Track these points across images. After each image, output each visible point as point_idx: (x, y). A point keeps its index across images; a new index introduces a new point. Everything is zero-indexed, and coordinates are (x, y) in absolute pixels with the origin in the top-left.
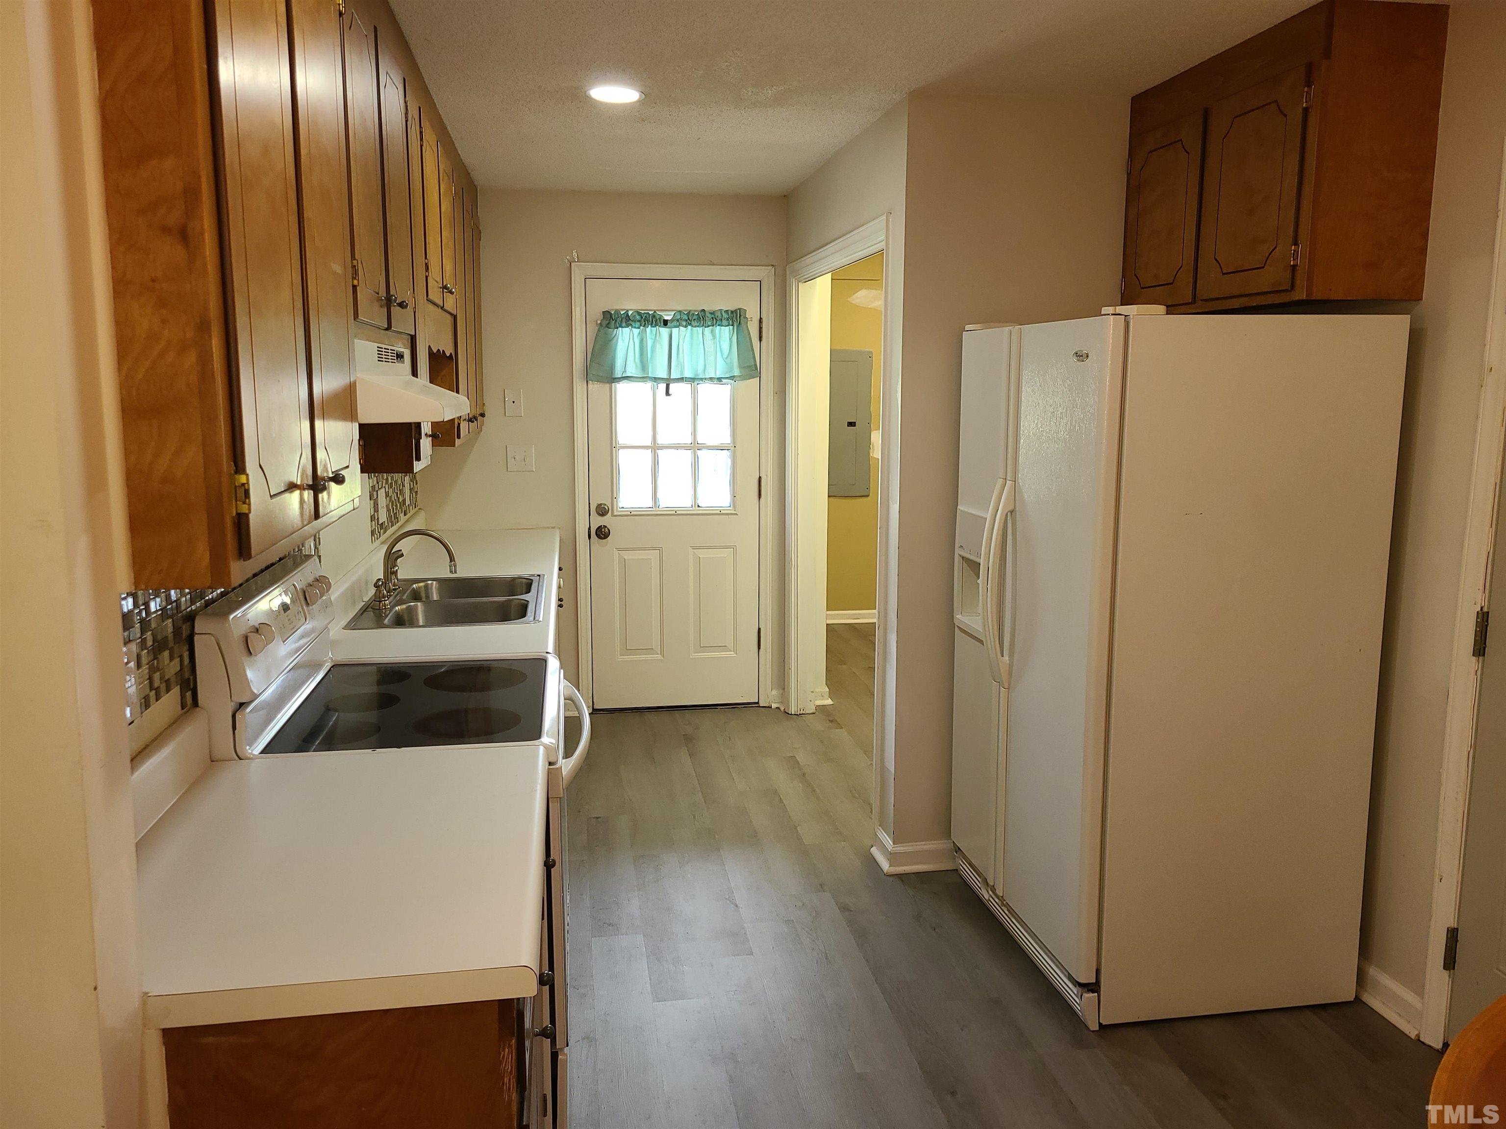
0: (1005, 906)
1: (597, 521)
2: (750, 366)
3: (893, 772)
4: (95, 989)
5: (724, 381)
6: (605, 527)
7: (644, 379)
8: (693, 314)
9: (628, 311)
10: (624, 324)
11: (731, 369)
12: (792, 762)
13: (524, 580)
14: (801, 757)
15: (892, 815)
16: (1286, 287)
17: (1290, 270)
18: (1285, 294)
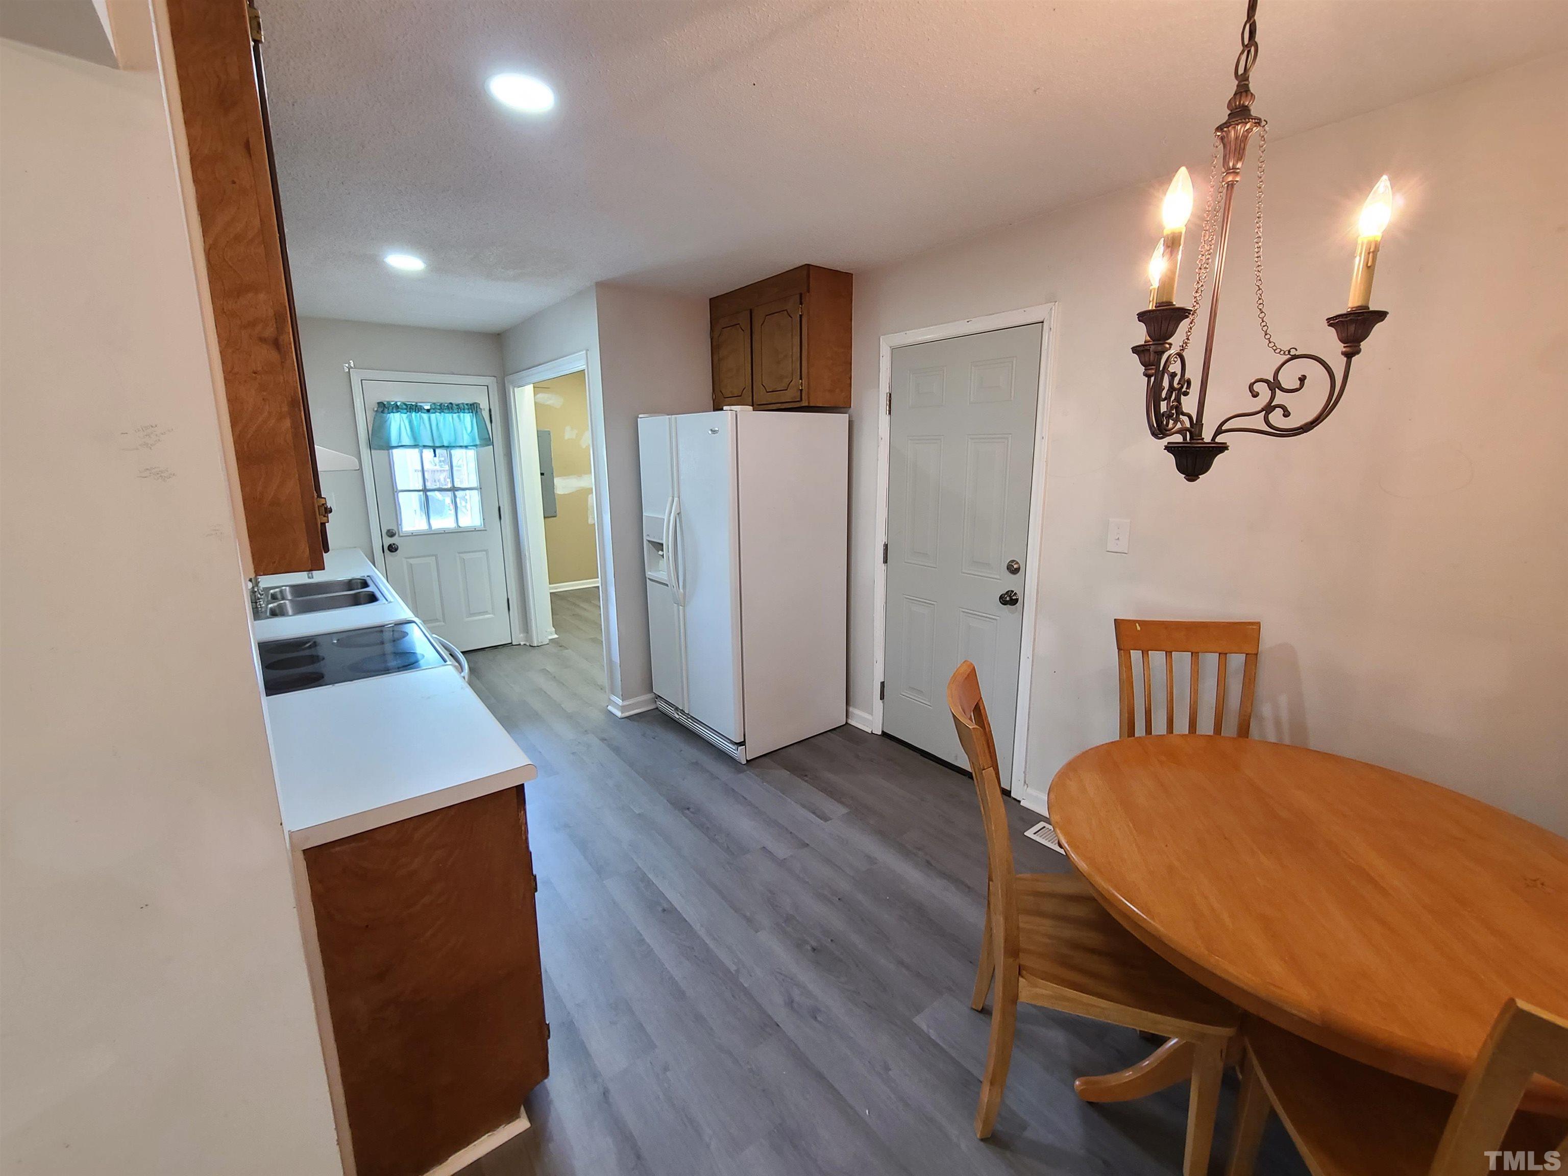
0: (689, 718)
1: (388, 541)
2: (486, 439)
3: (619, 662)
4: (281, 824)
5: (469, 447)
6: (394, 544)
7: (415, 446)
8: (444, 406)
9: (396, 402)
10: (394, 411)
11: (474, 440)
12: (545, 671)
13: (359, 581)
14: (549, 668)
15: (620, 684)
16: (798, 399)
17: (799, 392)
18: (798, 403)
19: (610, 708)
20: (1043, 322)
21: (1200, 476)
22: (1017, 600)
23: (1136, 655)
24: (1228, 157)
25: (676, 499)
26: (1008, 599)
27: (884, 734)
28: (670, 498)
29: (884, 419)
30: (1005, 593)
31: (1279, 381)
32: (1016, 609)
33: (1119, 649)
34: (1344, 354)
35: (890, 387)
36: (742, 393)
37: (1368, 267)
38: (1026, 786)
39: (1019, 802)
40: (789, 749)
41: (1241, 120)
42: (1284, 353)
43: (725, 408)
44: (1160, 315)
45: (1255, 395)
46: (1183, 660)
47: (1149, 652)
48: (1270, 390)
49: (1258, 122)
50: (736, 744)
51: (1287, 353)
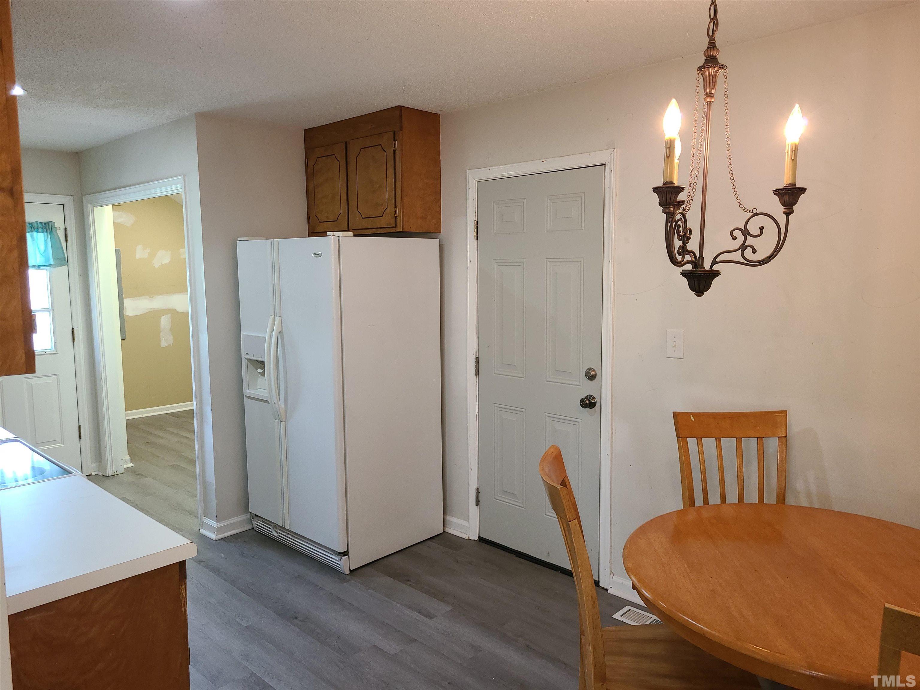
0: (290, 534)
2: (61, 258)
3: (214, 483)
5: (43, 267)
11: (48, 260)
15: (215, 506)
16: (394, 226)
17: (394, 219)
18: (393, 228)
19: (203, 531)
20: (605, 165)
21: (704, 293)
22: (595, 404)
23: (692, 442)
24: (706, 86)
25: (278, 319)
26: (587, 402)
27: (480, 539)
28: (271, 318)
29: (472, 244)
30: (585, 397)
31: (748, 229)
32: (595, 411)
33: (678, 437)
34: (784, 213)
35: (477, 215)
36: (337, 220)
37: (793, 160)
38: (612, 575)
39: (607, 590)
40: (390, 558)
41: (711, 65)
42: (750, 211)
43: (328, 234)
44: (665, 190)
45: (735, 239)
46: (728, 444)
47: (702, 439)
48: (743, 235)
49: (722, 67)
50: (340, 554)
51: (751, 212)
